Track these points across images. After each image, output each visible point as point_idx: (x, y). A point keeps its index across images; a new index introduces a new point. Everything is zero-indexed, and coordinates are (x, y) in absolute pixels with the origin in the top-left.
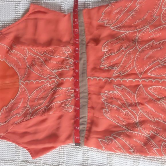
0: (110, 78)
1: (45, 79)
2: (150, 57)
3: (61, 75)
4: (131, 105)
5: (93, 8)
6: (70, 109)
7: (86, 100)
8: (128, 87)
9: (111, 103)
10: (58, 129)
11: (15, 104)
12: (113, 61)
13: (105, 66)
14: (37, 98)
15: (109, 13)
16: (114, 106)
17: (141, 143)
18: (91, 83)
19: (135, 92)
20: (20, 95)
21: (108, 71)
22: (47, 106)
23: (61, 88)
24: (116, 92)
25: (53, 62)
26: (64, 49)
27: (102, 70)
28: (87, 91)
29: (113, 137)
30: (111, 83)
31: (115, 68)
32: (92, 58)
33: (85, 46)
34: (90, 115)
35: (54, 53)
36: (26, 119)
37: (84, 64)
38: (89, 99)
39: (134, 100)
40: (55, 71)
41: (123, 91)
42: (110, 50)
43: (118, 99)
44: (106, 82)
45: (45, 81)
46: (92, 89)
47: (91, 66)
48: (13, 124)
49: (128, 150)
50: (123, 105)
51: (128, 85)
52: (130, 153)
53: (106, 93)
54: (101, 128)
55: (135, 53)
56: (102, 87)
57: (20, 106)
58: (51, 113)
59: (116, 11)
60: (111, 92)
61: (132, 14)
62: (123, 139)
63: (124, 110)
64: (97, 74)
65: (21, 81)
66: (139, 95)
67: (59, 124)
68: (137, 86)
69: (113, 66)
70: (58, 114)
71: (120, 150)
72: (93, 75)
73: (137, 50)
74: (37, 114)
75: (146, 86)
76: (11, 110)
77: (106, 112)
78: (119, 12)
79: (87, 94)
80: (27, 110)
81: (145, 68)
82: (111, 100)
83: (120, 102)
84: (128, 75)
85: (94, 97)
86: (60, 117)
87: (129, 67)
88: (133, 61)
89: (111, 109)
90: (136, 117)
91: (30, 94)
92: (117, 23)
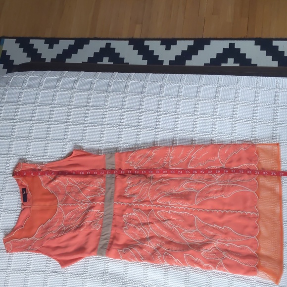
0: (130, 204)
1: (80, 203)
2: (159, 190)
3: (93, 200)
4: (144, 224)
5: (122, 153)
6: (98, 227)
7: (111, 220)
8: (143, 211)
9: (130, 223)
10: (86, 243)
11: (51, 222)
12: (134, 191)
13: (127, 194)
14: (71, 218)
15: (134, 157)
16: (132, 225)
17: (149, 253)
18: (116, 207)
19: (147, 214)
20: (57, 215)
21: (130, 198)
22: (79, 225)
23: (92, 210)
24: (134, 214)
25: (88, 190)
26: (97, 180)
27: (125, 197)
28: (112, 213)
29: (130, 248)
30: (131, 207)
31: (134, 196)
32: (118, 188)
33: (114, 179)
34: (113, 232)
35: (90, 183)
36: (60, 235)
37: (112, 192)
38: (114, 219)
39: (147, 220)
40: (88, 197)
41: (140, 213)
42: (132, 183)
43: (135, 220)
44: (128, 206)
45: (79, 205)
46: (117, 211)
47: (117, 194)
48: (48, 239)
49: (139, 258)
50: (139, 225)
51: (143, 209)
52: (141, 261)
53: (127, 215)
54: (121, 242)
55: (149, 186)
56: (124, 210)
57: (56, 224)
58: (82, 229)
59: (139, 156)
60: (131, 214)
61: (149, 159)
62: (136, 250)
63: (139, 228)
64: (121, 200)
65: (59, 204)
66: (150, 216)
67: (87, 239)
68: (150, 210)
69: (134, 194)
70: (88, 231)
71: (133, 258)
72: (118, 200)
73: (150, 184)
74: (70, 231)
75: (156, 211)
76: (47, 228)
77: (126, 229)
78: (141, 157)
79: (112, 216)
80: (61, 228)
81: (156, 197)
82: (130, 220)
83: (137, 222)
84: (144, 202)
85: (117, 218)
86: (88, 234)
87: (145, 195)
88: (148, 192)
89: (129, 227)
90: (147, 233)
91: (66, 215)
92: (139, 164)
